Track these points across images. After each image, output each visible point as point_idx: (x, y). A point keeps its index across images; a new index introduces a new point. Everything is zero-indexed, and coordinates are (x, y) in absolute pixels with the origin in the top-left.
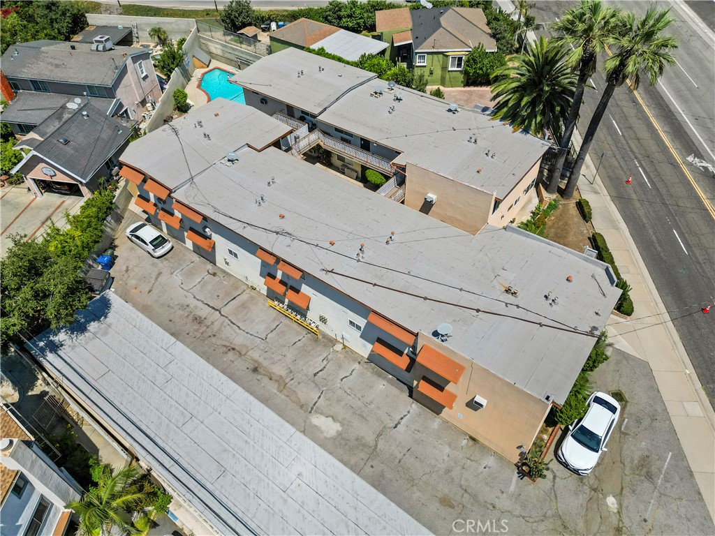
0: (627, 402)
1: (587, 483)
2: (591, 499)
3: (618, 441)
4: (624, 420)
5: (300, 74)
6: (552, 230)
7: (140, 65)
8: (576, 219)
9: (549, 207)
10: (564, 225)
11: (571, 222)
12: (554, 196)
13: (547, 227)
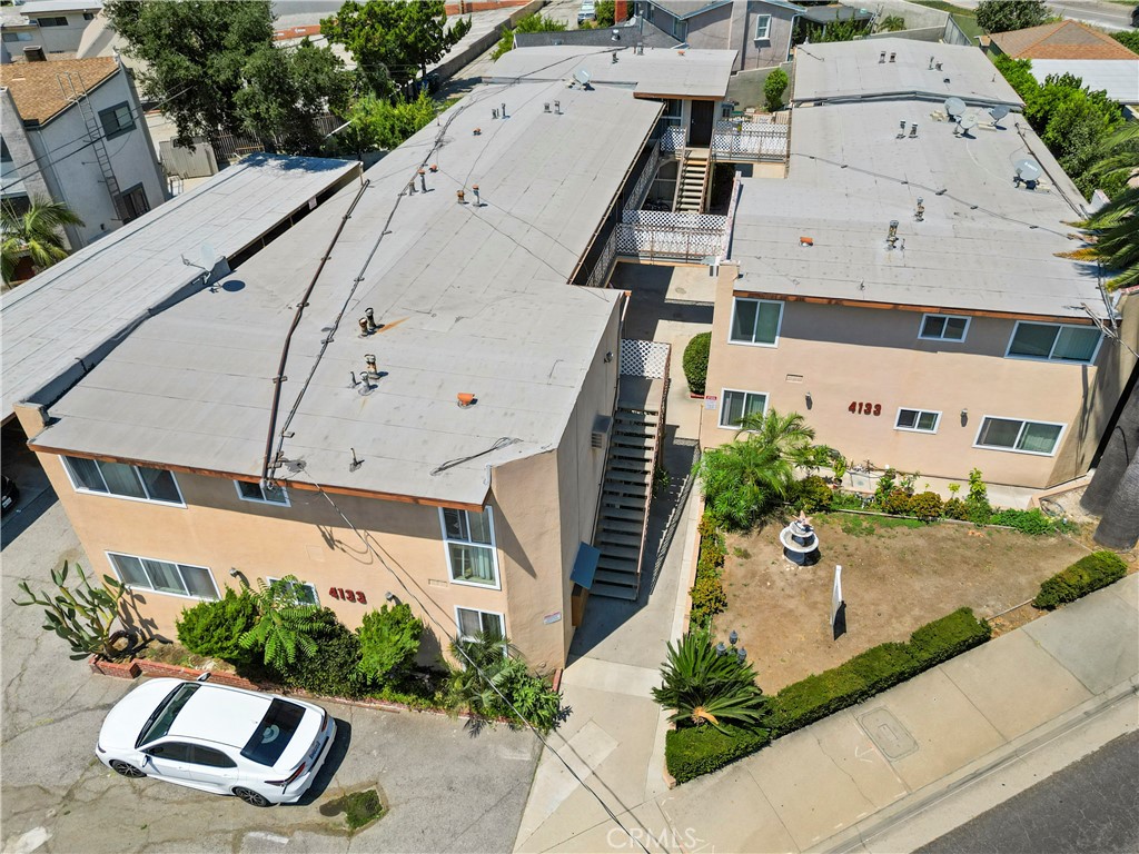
0: (351, 835)
1: (88, 774)
2: (46, 791)
3: (212, 828)
4: (282, 834)
5: (887, 58)
6: (921, 542)
7: (763, 21)
8: (1023, 580)
9: (1012, 514)
10: (965, 561)
11: (997, 571)
12: (1081, 517)
13: (925, 529)
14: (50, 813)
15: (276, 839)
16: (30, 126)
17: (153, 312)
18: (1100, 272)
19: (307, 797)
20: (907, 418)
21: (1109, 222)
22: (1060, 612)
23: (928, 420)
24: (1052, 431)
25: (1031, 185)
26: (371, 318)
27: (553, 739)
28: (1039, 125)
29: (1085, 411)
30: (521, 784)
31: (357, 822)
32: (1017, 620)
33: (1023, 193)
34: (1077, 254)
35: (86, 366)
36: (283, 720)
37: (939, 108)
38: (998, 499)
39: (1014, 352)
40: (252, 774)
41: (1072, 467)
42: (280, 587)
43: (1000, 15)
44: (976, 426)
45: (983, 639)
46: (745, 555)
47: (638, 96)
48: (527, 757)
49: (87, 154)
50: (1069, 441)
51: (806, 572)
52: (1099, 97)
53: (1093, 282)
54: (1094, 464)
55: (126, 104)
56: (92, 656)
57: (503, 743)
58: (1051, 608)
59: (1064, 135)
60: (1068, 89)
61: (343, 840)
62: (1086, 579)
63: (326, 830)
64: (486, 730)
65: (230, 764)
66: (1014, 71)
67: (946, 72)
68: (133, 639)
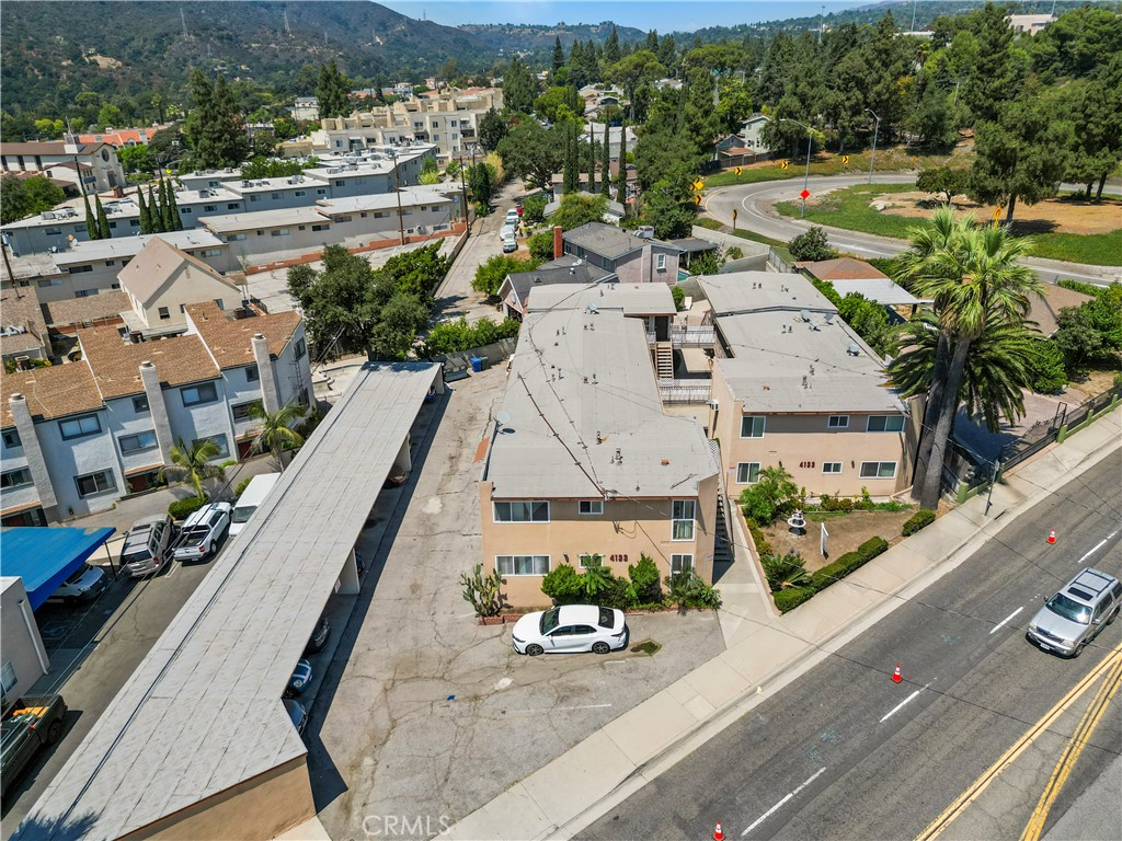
0: (650, 655)
1: (511, 659)
2: (495, 667)
3: (587, 664)
5: (757, 286)
6: (848, 520)
7: (661, 258)
8: (895, 528)
9: (883, 505)
10: (870, 525)
11: (883, 526)
12: (913, 502)
13: (848, 516)
14: (505, 673)
16: (272, 357)
18: (897, 392)
20: (827, 467)
21: (896, 369)
22: (913, 536)
23: (837, 467)
24: (891, 466)
25: (856, 354)
27: (719, 612)
28: (847, 319)
29: (904, 454)
30: (716, 628)
31: (650, 652)
32: (896, 540)
33: (853, 358)
34: (886, 385)
36: (607, 615)
37: (798, 315)
38: (875, 501)
39: (869, 430)
40: (605, 634)
41: (904, 484)
42: (584, 560)
43: (803, 250)
44: (859, 467)
45: (885, 549)
46: (772, 535)
47: (626, 316)
50: (900, 470)
51: (803, 538)
52: (874, 304)
53: (895, 396)
54: (912, 483)
55: (302, 339)
56: (480, 616)
58: (909, 535)
59: (862, 325)
60: (858, 300)
62: (921, 520)
64: (689, 614)
65: (594, 630)
66: (826, 289)
67: (792, 292)
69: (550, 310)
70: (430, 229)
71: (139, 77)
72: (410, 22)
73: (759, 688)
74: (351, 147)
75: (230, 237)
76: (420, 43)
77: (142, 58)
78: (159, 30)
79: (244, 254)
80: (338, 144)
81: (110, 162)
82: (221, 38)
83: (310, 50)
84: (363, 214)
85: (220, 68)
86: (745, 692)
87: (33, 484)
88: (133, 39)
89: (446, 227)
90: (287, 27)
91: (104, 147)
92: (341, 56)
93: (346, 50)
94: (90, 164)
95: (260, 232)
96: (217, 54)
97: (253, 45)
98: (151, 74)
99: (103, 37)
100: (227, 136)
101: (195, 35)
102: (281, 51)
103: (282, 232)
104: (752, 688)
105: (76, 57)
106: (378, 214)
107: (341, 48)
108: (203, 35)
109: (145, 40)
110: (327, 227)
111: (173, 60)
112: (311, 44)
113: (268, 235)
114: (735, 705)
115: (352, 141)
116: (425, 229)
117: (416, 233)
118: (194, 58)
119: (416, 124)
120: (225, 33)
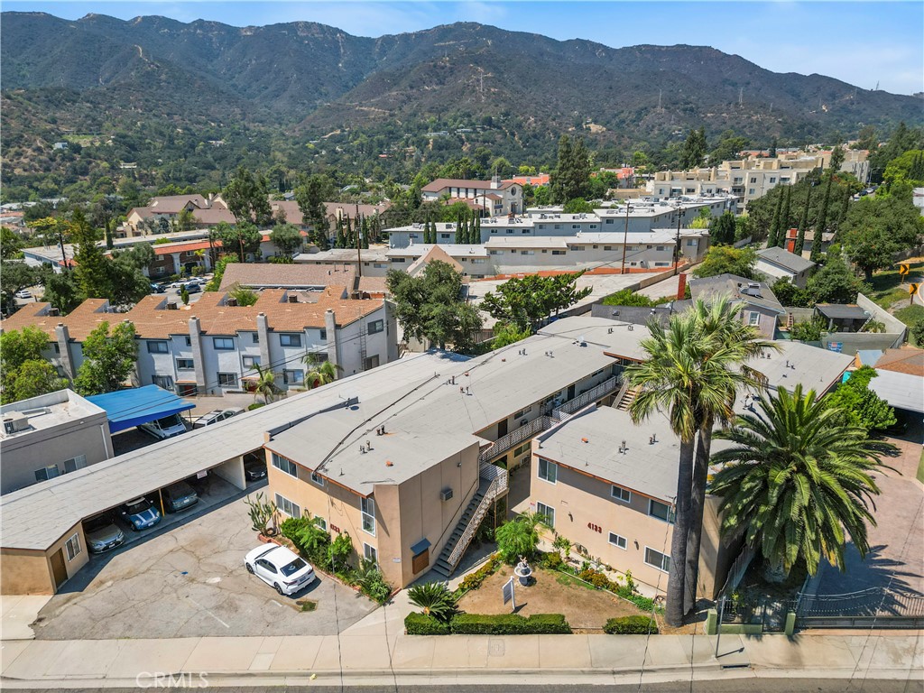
0: (300, 612)
2: (227, 569)
4: (282, 605)
5: (766, 356)
7: (753, 316)
13: (594, 591)
14: (224, 574)
15: (279, 604)
16: (338, 327)
17: (321, 412)
19: (294, 595)
20: (613, 538)
23: (622, 542)
26: (383, 429)
27: (381, 608)
30: (359, 617)
31: (305, 609)
35: (291, 425)
36: (297, 565)
40: (280, 578)
42: (317, 520)
44: (642, 551)
46: (504, 574)
47: (605, 353)
48: (368, 610)
49: (358, 340)
55: (382, 320)
56: (260, 532)
57: (364, 603)
58: (609, 633)
61: (297, 612)
63: (295, 608)
64: (362, 598)
65: (275, 572)
68: (274, 532)
69: (553, 335)
70: (652, 264)
71: (614, 139)
72: (860, 91)
73: (313, 676)
74: (671, 195)
75: (493, 251)
76: (864, 109)
77: (624, 125)
78: (642, 105)
79: (498, 264)
80: (661, 192)
81: (516, 196)
82: (685, 110)
83: (754, 118)
84: (595, 246)
85: (677, 132)
86: (301, 671)
87: (193, 370)
88: (623, 112)
89: (668, 264)
90: (741, 101)
91: (515, 186)
92: (779, 122)
93: (786, 117)
94: (501, 196)
95: (513, 250)
96: (678, 123)
97: (709, 115)
98: (623, 136)
99: (604, 111)
100: (573, 182)
101: (666, 108)
102: (730, 118)
103: (529, 252)
104: (309, 671)
105: (578, 125)
106: (608, 247)
107: (781, 116)
108: (672, 108)
109: (630, 113)
110: (564, 253)
111: (645, 126)
112: (756, 113)
113: (519, 252)
114: (285, 675)
115: (674, 190)
116: (647, 263)
117: (638, 266)
118: (660, 125)
119: (736, 179)
120: (689, 106)
